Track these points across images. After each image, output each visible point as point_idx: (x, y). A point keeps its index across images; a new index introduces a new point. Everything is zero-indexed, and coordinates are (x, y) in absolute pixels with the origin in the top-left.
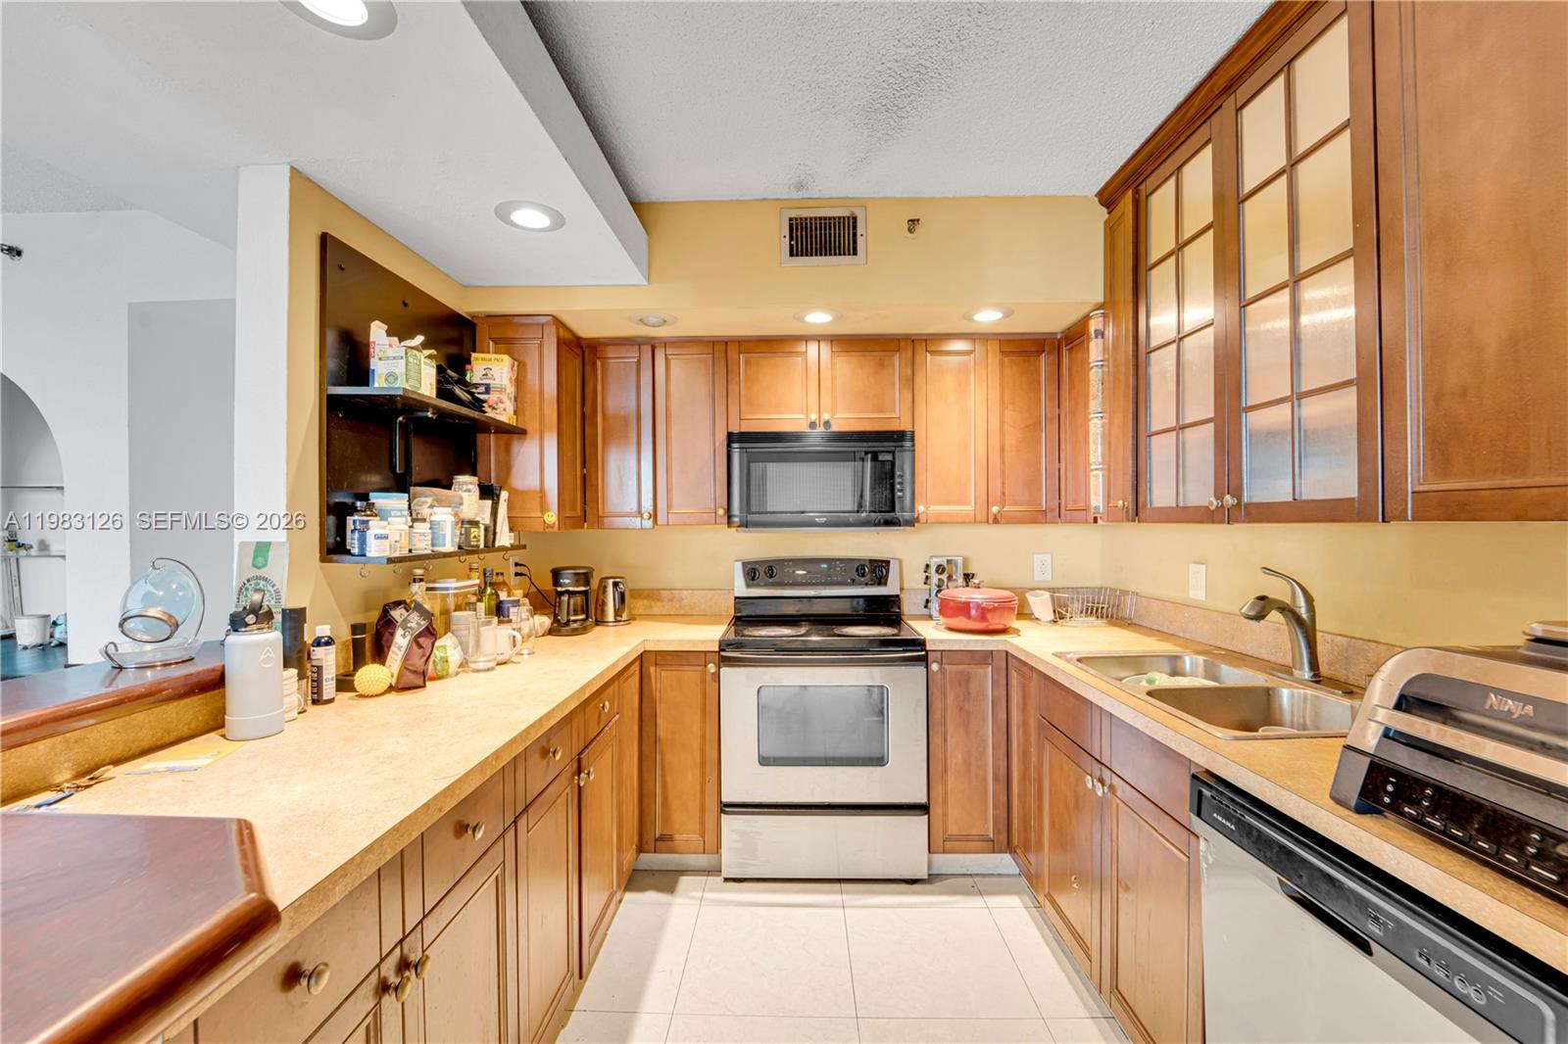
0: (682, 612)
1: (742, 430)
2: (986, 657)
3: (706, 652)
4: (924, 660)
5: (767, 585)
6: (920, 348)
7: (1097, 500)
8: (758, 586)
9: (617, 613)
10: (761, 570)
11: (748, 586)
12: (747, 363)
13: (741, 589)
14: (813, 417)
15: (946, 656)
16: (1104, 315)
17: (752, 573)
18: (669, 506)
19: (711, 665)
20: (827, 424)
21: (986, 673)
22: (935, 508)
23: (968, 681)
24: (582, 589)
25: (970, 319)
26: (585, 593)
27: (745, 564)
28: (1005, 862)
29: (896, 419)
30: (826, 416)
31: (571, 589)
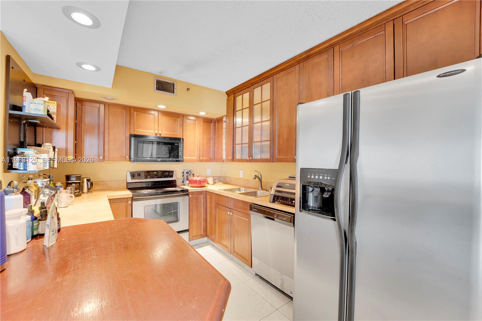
0: (107, 188)
1: (135, 134)
2: (201, 193)
3: (127, 198)
4: (188, 194)
5: (138, 179)
6: (185, 117)
7: (224, 157)
8: (135, 179)
9: (88, 189)
10: (136, 174)
11: (132, 179)
12: (136, 114)
13: (130, 180)
14: (157, 132)
15: (193, 193)
16: (226, 118)
17: (133, 175)
18: (109, 155)
19: (129, 201)
20: (160, 134)
21: (201, 196)
22: (187, 158)
23: (198, 198)
24: (79, 181)
25: (198, 113)
26: (79, 183)
27: (131, 173)
28: (206, 239)
29: (178, 135)
30: (160, 132)
31: (75, 182)
